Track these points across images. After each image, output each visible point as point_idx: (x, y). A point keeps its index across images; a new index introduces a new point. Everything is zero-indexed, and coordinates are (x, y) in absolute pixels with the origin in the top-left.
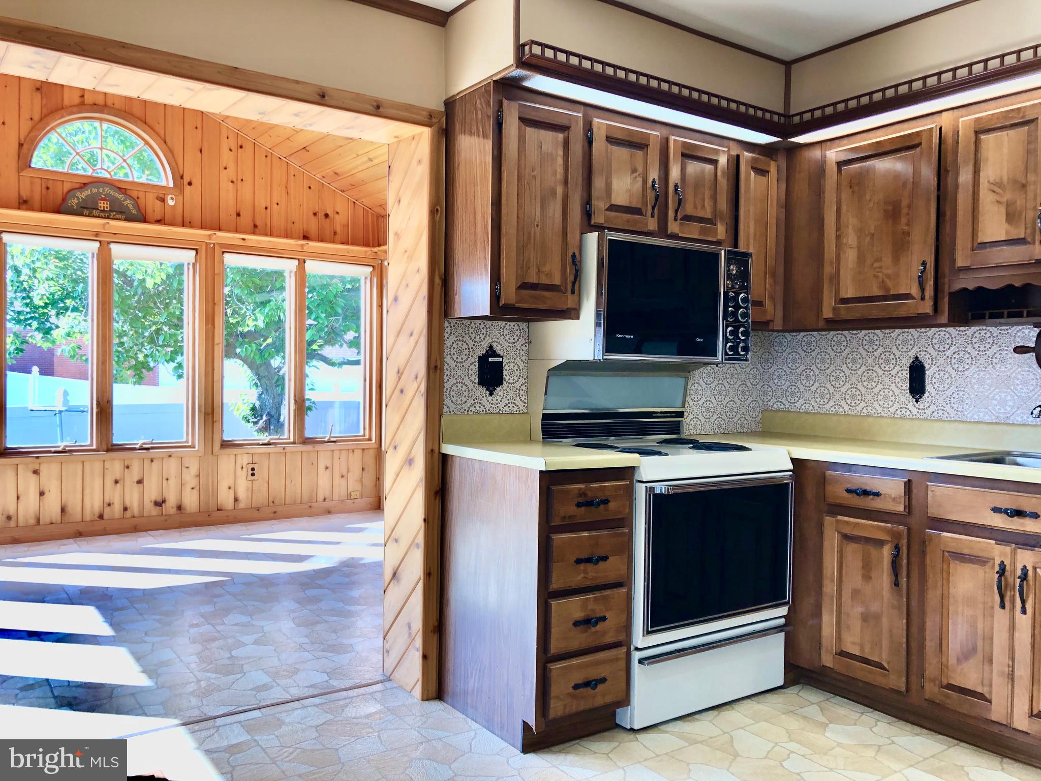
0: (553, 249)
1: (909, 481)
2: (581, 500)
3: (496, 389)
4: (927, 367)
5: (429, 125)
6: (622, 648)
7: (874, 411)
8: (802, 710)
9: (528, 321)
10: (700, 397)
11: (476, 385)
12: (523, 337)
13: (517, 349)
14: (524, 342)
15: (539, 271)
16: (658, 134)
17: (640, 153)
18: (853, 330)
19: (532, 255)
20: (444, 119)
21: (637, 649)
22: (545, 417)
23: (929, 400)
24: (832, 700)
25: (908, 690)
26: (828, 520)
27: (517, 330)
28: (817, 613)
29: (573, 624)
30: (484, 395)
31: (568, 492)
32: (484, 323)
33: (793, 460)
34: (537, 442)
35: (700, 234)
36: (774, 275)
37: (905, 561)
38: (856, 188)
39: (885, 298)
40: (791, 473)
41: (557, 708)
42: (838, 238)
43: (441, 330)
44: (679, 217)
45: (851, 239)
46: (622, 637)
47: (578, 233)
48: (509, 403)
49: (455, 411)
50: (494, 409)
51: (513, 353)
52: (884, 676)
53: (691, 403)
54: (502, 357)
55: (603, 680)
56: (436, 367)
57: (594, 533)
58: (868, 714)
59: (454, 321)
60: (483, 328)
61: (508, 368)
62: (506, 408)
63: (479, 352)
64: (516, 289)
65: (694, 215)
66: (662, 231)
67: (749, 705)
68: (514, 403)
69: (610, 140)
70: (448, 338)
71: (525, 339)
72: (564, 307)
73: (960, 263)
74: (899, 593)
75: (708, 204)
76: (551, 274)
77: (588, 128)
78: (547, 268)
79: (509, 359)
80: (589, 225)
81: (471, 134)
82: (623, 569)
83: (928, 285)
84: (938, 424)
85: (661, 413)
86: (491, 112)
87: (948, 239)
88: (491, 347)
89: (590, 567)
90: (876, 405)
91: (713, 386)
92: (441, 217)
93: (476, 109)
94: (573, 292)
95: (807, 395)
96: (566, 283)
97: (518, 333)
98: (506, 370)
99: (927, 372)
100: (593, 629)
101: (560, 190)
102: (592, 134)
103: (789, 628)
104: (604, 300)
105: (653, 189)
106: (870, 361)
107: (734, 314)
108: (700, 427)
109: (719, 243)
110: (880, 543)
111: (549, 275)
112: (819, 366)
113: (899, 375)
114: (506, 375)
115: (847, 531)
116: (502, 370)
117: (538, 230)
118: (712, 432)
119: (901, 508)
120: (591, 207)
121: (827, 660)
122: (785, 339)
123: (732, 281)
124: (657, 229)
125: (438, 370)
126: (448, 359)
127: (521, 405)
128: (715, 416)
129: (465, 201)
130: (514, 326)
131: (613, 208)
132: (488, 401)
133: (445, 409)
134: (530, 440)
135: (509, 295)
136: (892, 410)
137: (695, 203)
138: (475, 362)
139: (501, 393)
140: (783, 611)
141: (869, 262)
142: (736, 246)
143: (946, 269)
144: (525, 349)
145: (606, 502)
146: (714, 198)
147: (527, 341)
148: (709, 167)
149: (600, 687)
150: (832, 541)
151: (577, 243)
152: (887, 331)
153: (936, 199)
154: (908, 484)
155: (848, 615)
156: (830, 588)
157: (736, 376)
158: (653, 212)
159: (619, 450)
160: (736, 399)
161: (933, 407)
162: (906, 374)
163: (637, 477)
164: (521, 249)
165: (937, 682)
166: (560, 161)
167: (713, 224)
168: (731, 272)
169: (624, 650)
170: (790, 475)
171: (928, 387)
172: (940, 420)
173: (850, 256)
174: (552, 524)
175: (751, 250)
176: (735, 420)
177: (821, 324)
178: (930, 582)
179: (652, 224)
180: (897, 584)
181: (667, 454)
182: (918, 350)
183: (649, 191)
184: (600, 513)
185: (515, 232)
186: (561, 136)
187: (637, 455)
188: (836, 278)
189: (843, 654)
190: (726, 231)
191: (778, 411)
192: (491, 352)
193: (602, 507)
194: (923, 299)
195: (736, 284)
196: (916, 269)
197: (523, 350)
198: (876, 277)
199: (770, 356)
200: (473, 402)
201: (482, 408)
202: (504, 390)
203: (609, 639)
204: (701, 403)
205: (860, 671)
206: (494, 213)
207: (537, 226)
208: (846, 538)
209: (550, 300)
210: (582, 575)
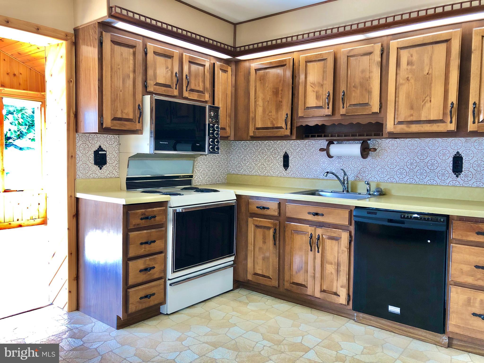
0: (129, 102)
1: (280, 203)
2: (142, 217)
3: (103, 166)
4: (290, 156)
5: (66, 40)
6: (162, 280)
7: (270, 174)
8: (239, 298)
9: (118, 135)
10: (200, 169)
11: (93, 165)
12: (116, 142)
13: (113, 147)
14: (117, 144)
15: (122, 112)
16: (178, 52)
17: (169, 60)
18: (262, 141)
19: (119, 105)
20: (74, 38)
21: (169, 279)
22: (128, 179)
23: (290, 169)
24: (252, 293)
25: (279, 286)
26: (250, 220)
27: (113, 139)
28: (246, 258)
29: (139, 271)
30: (97, 169)
31: (137, 213)
32: (96, 135)
33: (237, 195)
34: (124, 190)
35: (198, 97)
36: (230, 117)
37: (278, 235)
38: (262, 81)
39: (273, 128)
40: (236, 201)
41: (132, 308)
42: (255, 102)
43: (74, 139)
44: (188, 90)
45: (260, 103)
46: (162, 275)
47: (141, 95)
48: (110, 173)
49: (83, 177)
50: (103, 176)
51: (111, 149)
52: (270, 281)
53: (197, 171)
54: (106, 151)
55: (154, 294)
56: (72, 156)
57: (149, 231)
58: (265, 297)
59: (81, 134)
60: (96, 138)
61: (109, 157)
62: (108, 175)
63: (94, 149)
64: (111, 120)
65: (195, 89)
66: (181, 95)
67: (218, 299)
68: (112, 173)
69: (155, 53)
70: (78, 142)
71: (117, 143)
72: (135, 129)
73: (300, 115)
74: (276, 247)
75: (201, 84)
76: (128, 114)
77: (144, 47)
78: (126, 111)
79: (109, 152)
80: (146, 91)
81: (87, 45)
82: (163, 245)
83: (288, 124)
84: (293, 179)
85: (183, 176)
86: (97, 37)
87: (296, 105)
88: (100, 146)
89: (147, 246)
90: (271, 171)
91: (206, 164)
92: (73, 84)
93: (89, 34)
94: (139, 122)
95: (245, 167)
96: (136, 118)
97: (114, 140)
98: (108, 157)
99: (289, 158)
100: (149, 273)
101: (131, 76)
102: (147, 50)
103: (235, 265)
104: (153, 126)
105: (176, 77)
106: (269, 153)
107: (213, 133)
108: (200, 182)
109: (206, 102)
110: (269, 228)
111: (127, 114)
112: (249, 155)
113: (279, 159)
114: (108, 160)
115: (257, 224)
116: (106, 158)
117: (121, 93)
118: (206, 184)
119: (276, 214)
120: (147, 84)
121: (250, 277)
122: (236, 144)
123: (212, 119)
124: (178, 95)
125: (73, 158)
126: (78, 152)
127: (116, 174)
128: (207, 177)
129: (85, 77)
130: (112, 136)
131: (157, 84)
132: (99, 172)
133: (77, 176)
134: (121, 190)
135: (107, 123)
136: (277, 173)
137: (195, 84)
138: (92, 154)
139: (106, 168)
140: (232, 258)
141: (267, 113)
142: (214, 104)
143: (295, 117)
144: (117, 147)
145: (154, 217)
146: (204, 82)
147: (118, 144)
148: (201, 68)
149: (152, 298)
150: (251, 228)
151: (141, 100)
152: (275, 141)
153: (292, 87)
154: (279, 204)
155: (257, 258)
156: (250, 247)
157: (216, 159)
158: (176, 87)
159: (162, 193)
160: (216, 169)
161: (292, 172)
162: (282, 159)
163: (169, 206)
164: (113, 101)
165: (289, 282)
166: (131, 62)
167: (203, 93)
168: (211, 115)
169: (163, 280)
170: (235, 202)
171: (290, 164)
172: (294, 178)
173: (260, 110)
174: (129, 228)
175: (220, 106)
176: (216, 178)
177: (249, 138)
178: (287, 243)
179: (176, 93)
180: (275, 244)
181: (183, 195)
182: (287, 149)
183: (174, 77)
184: (152, 222)
185: (110, 93)
186: (131, 50)
187: (169, 196)
188: (254, 118)
189: (256, 274)
190: (209, 97)
191: (233, 174)
192: (100, 149)
193: (153, 219)
194: (286, 129)
195: (213, 120)
196: (284, 117)
197: (116, 148)
198: (270, 119)
199: (230, 151)
200: (91, 173)
201: (96, 175)
202: (107, 167)
203: (156, 276)
204: (201, 171)
205: (262, 280)
206: (99, 84)
207: (121, 91)
208: (257, 226)
209: (128, 126)
210: (143, 250)
